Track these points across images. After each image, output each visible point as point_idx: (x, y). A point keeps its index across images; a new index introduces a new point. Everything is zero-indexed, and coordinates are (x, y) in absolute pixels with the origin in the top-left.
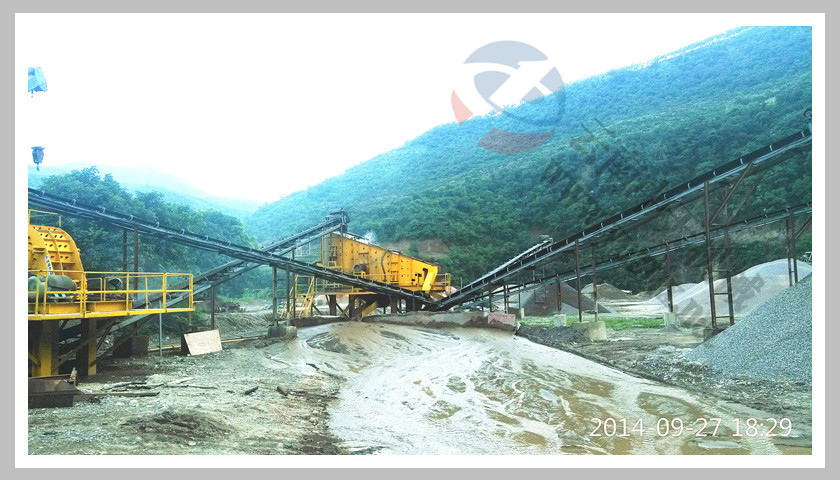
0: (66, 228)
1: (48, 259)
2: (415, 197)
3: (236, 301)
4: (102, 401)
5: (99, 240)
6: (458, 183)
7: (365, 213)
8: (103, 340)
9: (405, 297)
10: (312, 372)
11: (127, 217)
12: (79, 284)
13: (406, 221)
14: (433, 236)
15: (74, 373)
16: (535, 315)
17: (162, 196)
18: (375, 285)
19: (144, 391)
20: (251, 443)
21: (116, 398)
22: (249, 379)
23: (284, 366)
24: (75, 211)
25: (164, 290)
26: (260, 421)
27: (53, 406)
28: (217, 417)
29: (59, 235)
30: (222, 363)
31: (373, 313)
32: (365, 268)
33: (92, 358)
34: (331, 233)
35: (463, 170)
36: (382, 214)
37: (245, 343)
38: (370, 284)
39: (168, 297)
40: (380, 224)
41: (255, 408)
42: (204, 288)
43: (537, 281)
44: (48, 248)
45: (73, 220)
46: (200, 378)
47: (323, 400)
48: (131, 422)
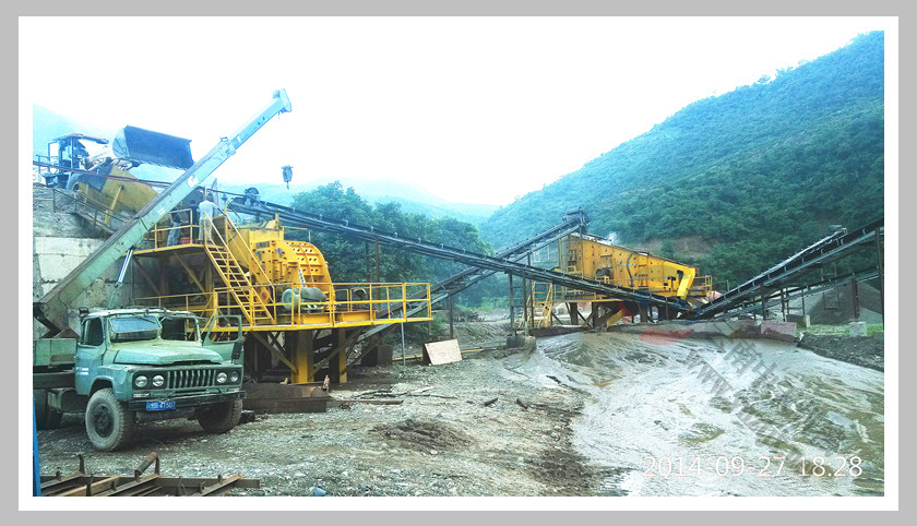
0: (316, 243)
1: (301, 272)
2: (668, 189)
3: (474, 310)
4: (352, 407)
5: (344, 253)
6: (720, 168)
7: (607, 211)
8: (351, 350)
9: (656, 304)
10: (554, 385)
11: (368, 229)
12: (328, 295)
13: (658, 217)
14: (691, 232)
15: (327, 380)
16: (825, 323)
17: (399, 206)
18: (620, 291)
19: (389, 399)
20: (492, 455)
21: (364, 405)
22: (488, 389)
23: (523, 378)
24: (321, 225)
25: (404, 300)
26: (500, 433)
27: (310, 411)
28: (457, 427)
29: (309, 249)
30: (462, 373)
31: (621, 322)
32: (608, 272)
33: (342, 367)
34: (569, 235)
35: (726, 152)
36: (628, 211)
37: (484, 354)
38: (614, 290)
39: (408, 307)
40: (626, 222)
41: (494, 420)
42: (442, 298)
43: (826, 282)
44: (301, 262)
45: (321, 234)
46: (441, 388)
47: (564, 415)
48: (377, 428)
